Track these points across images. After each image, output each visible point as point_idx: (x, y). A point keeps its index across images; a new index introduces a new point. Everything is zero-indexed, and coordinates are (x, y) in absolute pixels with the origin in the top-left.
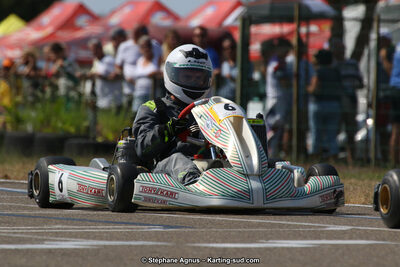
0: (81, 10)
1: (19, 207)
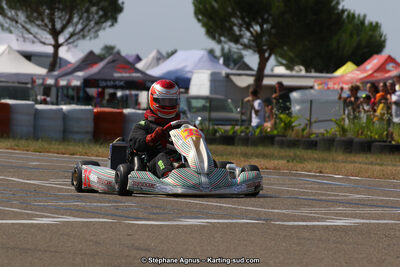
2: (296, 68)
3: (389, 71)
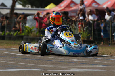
0: (72, 2)
1: (61, 59)
2: (27, 6)
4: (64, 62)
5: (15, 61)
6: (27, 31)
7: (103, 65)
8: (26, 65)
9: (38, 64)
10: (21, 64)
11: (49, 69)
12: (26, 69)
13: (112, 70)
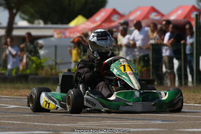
0: (115, 12)
2: (36, 22)
3: (114, 22)
4: (94, 117)
5: (4, 117)
6: (34, 66)
7: (163, 121)
8: (24, 124)
9: (45, 122)
10: (15, 122)
11: (64, 131)
12: (21, 131)
13: (177, 129)
